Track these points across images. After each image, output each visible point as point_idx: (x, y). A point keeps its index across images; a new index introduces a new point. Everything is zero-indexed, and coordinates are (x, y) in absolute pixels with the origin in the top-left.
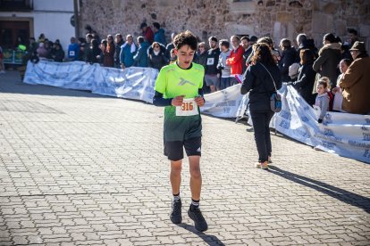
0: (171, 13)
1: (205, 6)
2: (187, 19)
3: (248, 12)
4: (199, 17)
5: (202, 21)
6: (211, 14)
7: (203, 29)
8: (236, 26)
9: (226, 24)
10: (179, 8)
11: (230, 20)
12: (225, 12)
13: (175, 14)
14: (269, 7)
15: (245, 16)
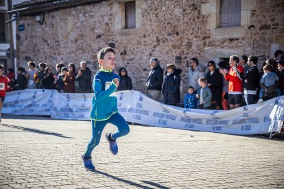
0: (134, 42)
1: (178, 34)
2: (155, 46)
3: (236, 36)
4: (170, 43)
5: (174, 47)
6: (186, 41)
7: (175, 54)
8: (219, 50)
9: (206, 48)
10: (145, 36)
11: (211, 44)
12: (204, 38)
13: (139, 43)
14: (263, 31)
15: (231, 40)
